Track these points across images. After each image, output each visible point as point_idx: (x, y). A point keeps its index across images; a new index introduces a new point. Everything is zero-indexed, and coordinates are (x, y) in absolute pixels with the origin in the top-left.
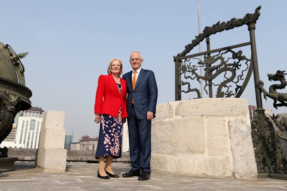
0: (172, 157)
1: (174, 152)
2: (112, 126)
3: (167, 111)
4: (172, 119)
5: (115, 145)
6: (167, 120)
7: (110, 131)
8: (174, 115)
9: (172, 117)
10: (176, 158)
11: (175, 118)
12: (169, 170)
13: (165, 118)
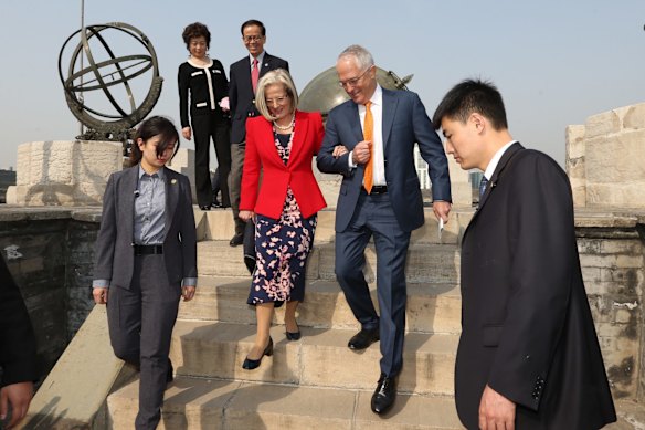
0: (618, 186)
1: (621, 180)
2: (269, 233)
3: (611, 123)
4: (618, 134)
5: (279, 275)
6: (610, 136)
7: (264, 245)
8: (622, 127)
9: (619, 130)
10: (624, 187)
11: (623, 131)
12: (613, 203)
13: (608, 133)
